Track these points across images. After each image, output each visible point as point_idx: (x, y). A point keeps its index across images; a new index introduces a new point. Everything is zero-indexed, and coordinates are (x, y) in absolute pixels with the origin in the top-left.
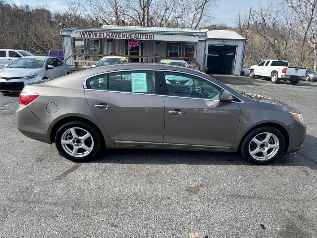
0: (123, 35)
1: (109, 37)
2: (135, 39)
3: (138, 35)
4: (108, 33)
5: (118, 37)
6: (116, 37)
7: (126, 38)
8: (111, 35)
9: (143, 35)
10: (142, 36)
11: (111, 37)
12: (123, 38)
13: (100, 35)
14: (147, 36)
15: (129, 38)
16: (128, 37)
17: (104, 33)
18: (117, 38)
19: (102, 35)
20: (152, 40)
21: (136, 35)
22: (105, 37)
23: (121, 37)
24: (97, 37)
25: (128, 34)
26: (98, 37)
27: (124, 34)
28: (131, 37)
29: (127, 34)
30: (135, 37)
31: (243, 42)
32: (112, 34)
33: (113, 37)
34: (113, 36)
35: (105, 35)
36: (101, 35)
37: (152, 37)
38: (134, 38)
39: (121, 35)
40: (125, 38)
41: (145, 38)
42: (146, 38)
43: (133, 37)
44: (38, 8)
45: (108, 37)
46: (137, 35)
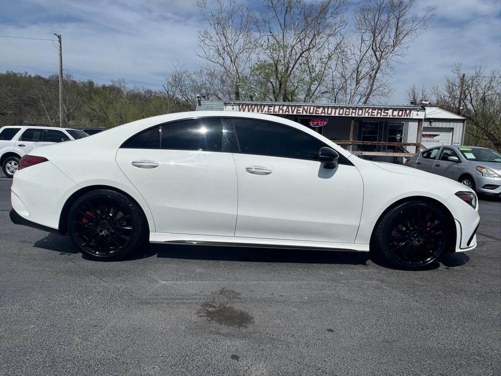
0: (304, 109)
1: (283, 112)
2: (323, 114)
3: (328, 109)
4: (281, 107)
5: (297, 112)
6: (293, 112)
7: (309, 113)
8: (286, 109)
9: (336, 110)
10: (334, 110)
11: (286, 111)
12: (304, 114)
13: (268, 109)
14: (341, 111)
15: (313, 113)
16: (311, 111)
17: (274, 107)
18: (295, 113)
20: (350, 116)
21: (324, 109)
22: (276, 112)
23: (301, 111)
25: (312, 108)
26: (265, 112)
27: (306, 107)
28: (317, 112)
29: (310, 108)
30: (323, 112)
31: (463, 123)
33: (289, 113)
34: (289, 110)
36: (271, 109)
38: (321, 114)
39: (301, 109)
40: (306, 113)
41: (339, 114)
43: (320, 112)
46: (326, 109)
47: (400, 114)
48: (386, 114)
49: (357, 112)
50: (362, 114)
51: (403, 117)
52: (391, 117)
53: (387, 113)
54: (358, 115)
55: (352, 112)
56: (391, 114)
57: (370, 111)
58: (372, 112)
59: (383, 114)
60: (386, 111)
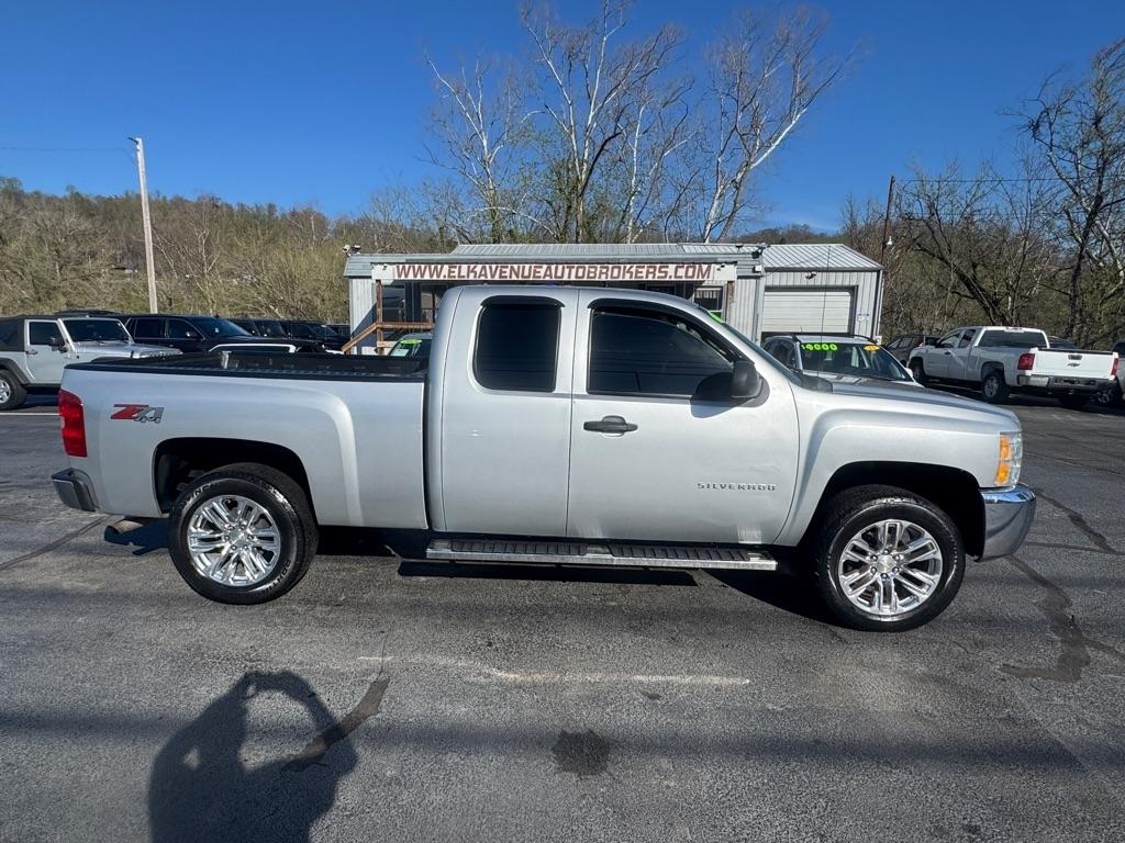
0: (512, 267)
1: (475, 276)
2: (547, 278)
3: (557, 268)
4: (472, 266)
5: (500, 277)
6: (493, 276)
7: (523, 276)
8: (481, 271)
9: (570, 268)
10: (567, 271)
11: (480, 275)
12: (515, 278)
13: (450, 272)
14: (581, 271)
15: (529, 276)
16: (526, 274)
17: (460, 268)
18: (497, 278)
19: (456, 270)
20: (597, 279)
21: (549, 268)
22: (464, 277)
23: (508, 274)
24: (441, 278)
25: (527, 266)
26: (445, 276)
27: (516, 266)
28: (537, 274)
29: (524, 268)
30: (548, 273)
31: (875, 274)
32: (484, 268)
33: (486, 275)
34: (486, 272)
35: (464, 272)
36: (454, 272)
37: (598, 272)
39: (508, 270)
40: (518, 277)
41: (577, 277)
42: (580, 274)
43: (542, 274)
44: (299, 210)
45: (472, 275)
46: (553, 267)
47: (690, 274)
48: (663, 275)
49: (609, 273)
50: (618, 277)
51: (695, 279)
52: (673, 279)
53: (666, 272)
54: (612, 277)
55: (601, 273)
56: (673, 275)
57: (633, 270)
58: (637, 272)
59: (657, 274)
60: (663, 270)
